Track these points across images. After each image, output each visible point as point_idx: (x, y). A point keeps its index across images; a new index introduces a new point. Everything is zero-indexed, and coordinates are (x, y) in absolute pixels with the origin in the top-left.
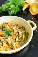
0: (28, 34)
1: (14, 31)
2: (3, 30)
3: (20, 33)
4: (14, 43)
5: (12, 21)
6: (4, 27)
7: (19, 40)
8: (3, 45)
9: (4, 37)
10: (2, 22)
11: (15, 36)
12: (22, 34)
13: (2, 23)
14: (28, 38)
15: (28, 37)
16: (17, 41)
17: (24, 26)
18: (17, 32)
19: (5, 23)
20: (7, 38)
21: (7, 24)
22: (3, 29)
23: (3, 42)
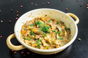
0: (69, 29)
1: (52, 27)
2: (37, 27)
3: (60, 29)
4: (56, 41)
5: (46, 16)
6: (38, 23)
7: (61, 38)
8: (43, 44)
9: (41, 36)
10: (33, 17)
11: (54, 33)
12: (63, 30)
14: (71, 34)
15: (70, 33)
16: (59, 39)
17: (62, 21)
18: (55, 28)
19: (37, 18)
20: (46, 36)
21: (41, 19)
23: (42, 41)
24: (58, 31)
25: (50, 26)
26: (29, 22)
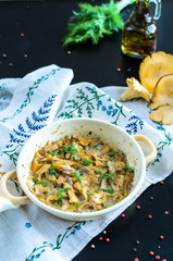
0: (132, 172)
1: (97, 163)
2: (65, 158)
3: (112, 169)
5: (90, 133)
6: (70, 149)
8: (68, 198)
9: (70, 179)
10: (62, 133)
11: (98, 176)
12: (118, 171)
13: (62, 136)
14: (133, 183)
15: (132, 180)
16: (104, 191)
18: (103, 164)
19: (70, 137)
20: (78, 180)
21: (77, 140)
22: (65, 153)
24: (108, 172)
25: (93, 159)
26: (53, 143)
